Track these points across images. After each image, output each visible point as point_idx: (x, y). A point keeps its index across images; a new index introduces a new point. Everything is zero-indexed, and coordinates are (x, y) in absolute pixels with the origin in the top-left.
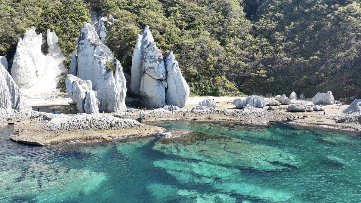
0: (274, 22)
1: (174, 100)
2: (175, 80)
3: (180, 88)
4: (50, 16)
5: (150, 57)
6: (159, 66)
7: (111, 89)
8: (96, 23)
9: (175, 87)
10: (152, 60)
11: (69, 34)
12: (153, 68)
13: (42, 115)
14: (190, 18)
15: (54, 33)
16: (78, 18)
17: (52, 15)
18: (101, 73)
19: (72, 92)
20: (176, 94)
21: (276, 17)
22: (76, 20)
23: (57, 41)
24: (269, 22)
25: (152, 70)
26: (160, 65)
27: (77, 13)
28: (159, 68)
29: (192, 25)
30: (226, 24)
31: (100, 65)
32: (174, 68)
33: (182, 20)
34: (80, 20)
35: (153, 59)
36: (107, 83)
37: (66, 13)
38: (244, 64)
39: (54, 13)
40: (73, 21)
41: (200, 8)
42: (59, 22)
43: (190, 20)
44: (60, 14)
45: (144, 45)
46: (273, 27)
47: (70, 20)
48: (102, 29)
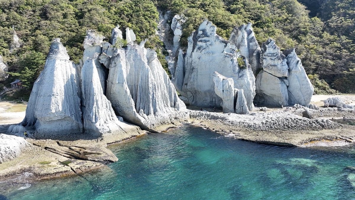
0: (349, 20)
1: (297, 98)
2: (298, 78)
3: (304, 86)
4: (124, 14)
5: (270, 55)
6: (282, 64)
7: (247, 87)
8: (162, 21)
9: (299, 85)
10: (273, 58)
11: (146, 32)
12: (275, 66)
13: (204, 114)
14: (257, 16)
15: (132, 31)
16: (150, 16)
17: (126, 13)
18: (234, 71)
19: (223, 91)
20: (300, 92)
21: (349, 14)
22: (148, 18)
23: (135, 39)
24: (343, 19)
25: (274, 68)
26: (284, 63)
27: (148, 11)
28: (283, 66)
29: (260, 23)
30: (295, 22)
31: (233, 62)
32: (298, 65)
33: (249, 18)
34: (152, 18)
35: (275, 56)
36: (242, 81)
37: (138, 11)
38: (332, 62)
39: (128, 11)
40: (146, 19)
41: (263, 6)
42: (134, 20)
43: (256, 18)
44: (133, 12)
45: (251, 42)
46: (350, 24)
47: (143, 18)
48: (177, 27)
